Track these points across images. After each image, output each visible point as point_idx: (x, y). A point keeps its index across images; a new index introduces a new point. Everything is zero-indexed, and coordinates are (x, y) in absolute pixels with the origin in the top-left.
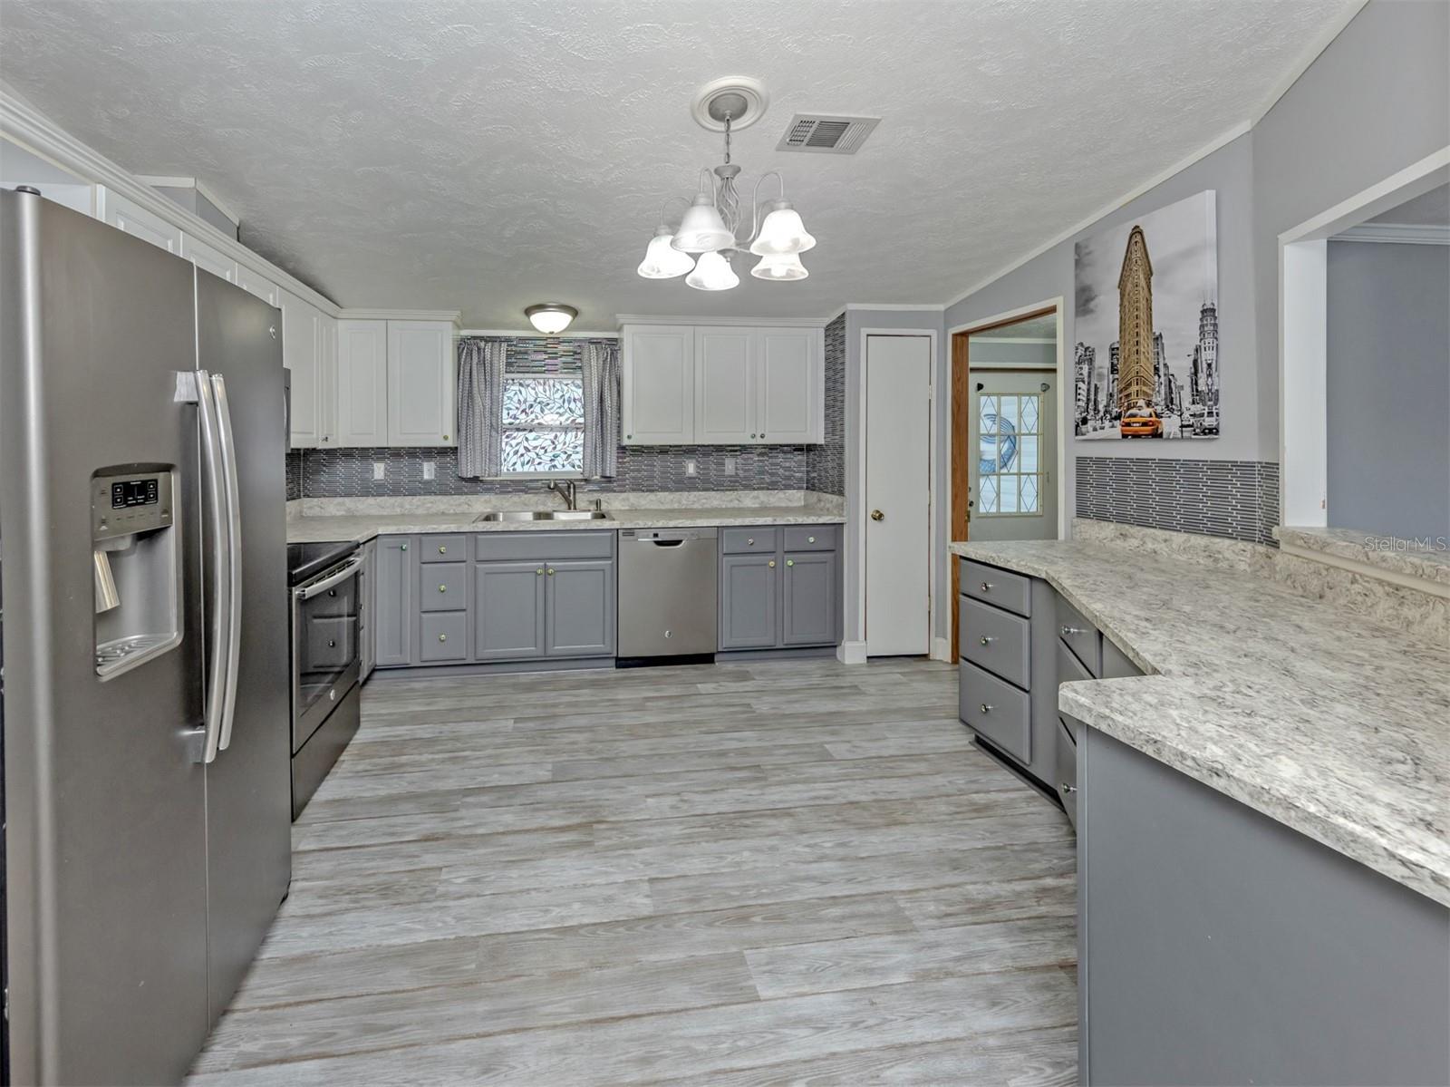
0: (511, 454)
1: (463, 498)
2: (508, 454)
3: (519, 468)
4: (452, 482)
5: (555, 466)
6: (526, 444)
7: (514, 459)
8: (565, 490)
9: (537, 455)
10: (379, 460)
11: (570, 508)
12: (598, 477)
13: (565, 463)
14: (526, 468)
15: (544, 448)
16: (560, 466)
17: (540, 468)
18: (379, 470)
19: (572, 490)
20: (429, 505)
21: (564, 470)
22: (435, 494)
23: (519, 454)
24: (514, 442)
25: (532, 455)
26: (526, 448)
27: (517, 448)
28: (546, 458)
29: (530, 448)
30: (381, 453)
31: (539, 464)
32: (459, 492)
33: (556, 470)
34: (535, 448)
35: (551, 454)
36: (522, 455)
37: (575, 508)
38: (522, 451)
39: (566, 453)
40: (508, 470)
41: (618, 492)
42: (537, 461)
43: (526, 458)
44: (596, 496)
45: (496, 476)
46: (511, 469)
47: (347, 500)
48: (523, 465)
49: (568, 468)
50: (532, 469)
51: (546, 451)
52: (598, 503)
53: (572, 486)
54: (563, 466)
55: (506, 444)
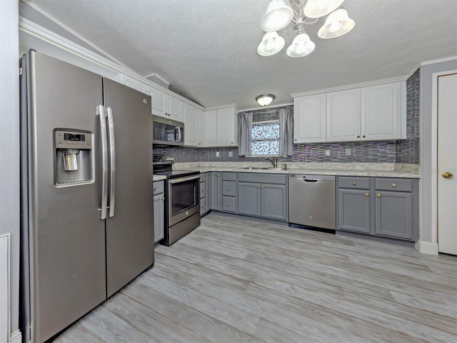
0: (255, 148)
1: (240, 163)
2: (254, 149)
3: (258, 153)
4: (237, 157)
5: (270, 153)
6: (260, 145)
7: (256, 150)
8: (273, 160)
9: (264, 149)
10: (218, 151)
11: (274, 167)
12: (286, 156)
13: (274, 151)
14: (260, 153)
15: (266, 146)
16: (272, 153)
17: (265, 153)
18: (218, 154)
19: (275, 161)
20: (231, 164)
21: (273, 153)
22: (233, 161)
23: (258, 148)
24: (256, 145)
25: (262, 149)
26: (260, 147)
27: (257, 147)
28: (267, 150)
29: (261, 146)
30: (218, 149)
31: (264, 152)
32: (239, 161)
33: (271, 154)
34: (263, 146)
35: (269, 148)
36: (259, 149)
37: (277, 167)
38: (259, 147)
39: (274, 148)
40: (254, 154)
41: (294, 162)
42: (264, 151)
43: (260, 150)
44: (285, 163)
45: (250, 156)
46: (255, 154)
47: (210, 162)
48: (259, 152)
49: (275, 153)
50: (262, 154)
51: (267, 147)
52: (285, 165)
53: (275, 159)
54: (273, 152)
55: (254, 145)
